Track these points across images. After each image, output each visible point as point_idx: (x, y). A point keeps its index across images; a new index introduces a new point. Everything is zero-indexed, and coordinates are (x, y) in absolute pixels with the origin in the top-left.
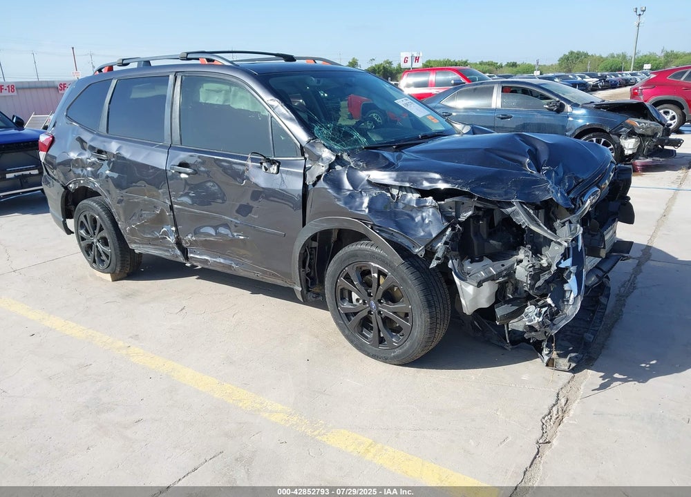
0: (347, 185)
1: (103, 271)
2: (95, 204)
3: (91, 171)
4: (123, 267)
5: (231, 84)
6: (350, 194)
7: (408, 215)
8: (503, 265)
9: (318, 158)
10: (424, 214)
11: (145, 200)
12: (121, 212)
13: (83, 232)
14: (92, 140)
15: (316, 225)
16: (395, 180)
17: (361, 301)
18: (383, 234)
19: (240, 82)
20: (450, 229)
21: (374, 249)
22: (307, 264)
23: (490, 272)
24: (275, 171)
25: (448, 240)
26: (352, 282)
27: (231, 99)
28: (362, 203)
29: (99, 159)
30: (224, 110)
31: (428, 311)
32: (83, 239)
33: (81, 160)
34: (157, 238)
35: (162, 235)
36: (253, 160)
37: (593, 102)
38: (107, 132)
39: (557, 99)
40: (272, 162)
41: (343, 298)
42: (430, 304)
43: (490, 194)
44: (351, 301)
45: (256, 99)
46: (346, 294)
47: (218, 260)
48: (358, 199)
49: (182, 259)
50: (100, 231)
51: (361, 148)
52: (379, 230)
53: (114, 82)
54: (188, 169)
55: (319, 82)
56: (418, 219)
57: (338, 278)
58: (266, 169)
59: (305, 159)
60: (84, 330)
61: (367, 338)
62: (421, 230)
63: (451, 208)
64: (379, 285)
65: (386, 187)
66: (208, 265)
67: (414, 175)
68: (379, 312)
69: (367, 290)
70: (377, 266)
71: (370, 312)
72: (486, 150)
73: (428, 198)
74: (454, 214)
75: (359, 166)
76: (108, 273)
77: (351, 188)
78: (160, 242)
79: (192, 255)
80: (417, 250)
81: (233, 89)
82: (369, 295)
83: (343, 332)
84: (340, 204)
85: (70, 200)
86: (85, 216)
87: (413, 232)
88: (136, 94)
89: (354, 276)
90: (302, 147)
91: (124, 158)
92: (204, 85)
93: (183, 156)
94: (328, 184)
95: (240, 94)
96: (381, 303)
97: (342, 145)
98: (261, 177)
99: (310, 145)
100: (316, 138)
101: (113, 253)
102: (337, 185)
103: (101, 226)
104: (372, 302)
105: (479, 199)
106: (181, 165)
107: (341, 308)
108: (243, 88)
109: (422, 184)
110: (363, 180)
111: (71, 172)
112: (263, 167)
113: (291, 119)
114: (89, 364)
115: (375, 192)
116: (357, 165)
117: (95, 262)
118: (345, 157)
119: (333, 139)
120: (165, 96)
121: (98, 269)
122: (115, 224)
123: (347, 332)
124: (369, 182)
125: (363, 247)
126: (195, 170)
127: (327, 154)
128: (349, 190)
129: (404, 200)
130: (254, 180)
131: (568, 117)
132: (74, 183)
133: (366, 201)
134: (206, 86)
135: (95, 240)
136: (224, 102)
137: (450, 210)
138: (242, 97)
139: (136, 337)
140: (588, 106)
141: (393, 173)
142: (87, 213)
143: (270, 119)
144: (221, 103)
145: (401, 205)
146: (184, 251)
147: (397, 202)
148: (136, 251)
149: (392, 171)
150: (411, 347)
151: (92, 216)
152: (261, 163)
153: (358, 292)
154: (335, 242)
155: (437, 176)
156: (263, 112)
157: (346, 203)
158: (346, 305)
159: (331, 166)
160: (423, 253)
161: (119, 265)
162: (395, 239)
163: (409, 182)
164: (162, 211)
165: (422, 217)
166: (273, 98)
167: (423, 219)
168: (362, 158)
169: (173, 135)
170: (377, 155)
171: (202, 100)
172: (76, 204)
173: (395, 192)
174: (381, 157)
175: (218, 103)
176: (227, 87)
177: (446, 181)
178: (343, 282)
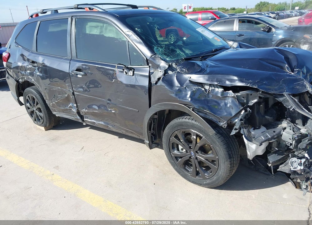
0: (176, 83)
1: (40, 125)
2: (33, 90)
3: (30, 72)
4: (50, 123)
5: (104, 22)
6: (179, 89)
7: (216, 102)
8: (274, 132)
9: (158, 67)
10: (226, 101)
11: (59, 89)
12: (47, 95)
13: (28, 105)
14: (29, 55)
15: (158, 107)
16: (207, 80)
17: (184, 150)
18: (200, 114)
19: (109, 21)
20: (243, 111)
21: (193, 122)
22: (152, 128)
23: (267, 136)
24: (132, 74)
25: (242, 118)
26: (179, 140)
27: (104, 32)
28: (187, 95)
29: (33, 66)
30: (100, 38)
31: (229, 160)
32: (29, 108)
33: (24, 66)
34: (67, 110)
35: (69, 108)
36: (118, 67)
37: (286, 26)
38: (37, 51)
39: (268, 25)
40: (130, 69)
41: (173, 148)
42: (230, 156)
43: (270, 89)
44: (178, 150)
45: (119, 31)
46: (176, 146)
47: (100, 123)
48: (183, 92)
49: (80, 121)
50: (37, 105)
51: (182, 59)
52: (198, 111)
53: (39, 23)
54: (81, 73)
55: (153, 20)
56: (222, 104)
57: (170, 137)
58: (126, 73)
59: (150, 67)
60: (29, 163)
61: (188, 171)
62: (224, 111)
63: (244, 98)
64: (196, 143)
65: (201, 85)
66: (95, 124)
67: (220, 77)
68: (196, 158)
69: (188, 145)
70: (196, 132)
71: (190, 157)
72: (260, 59)
73: (229, 91)
74: (245, 101)
75: (183, 71)
76: (43, 126)
77: (179, 86)
78: (69, 111)
79: (86, 119)
80: (222, 124)
81: (105, 25)
82: (190, 148)
83: (174, 167)
84: (173, 95)
85: (21, 88)
86: (29, 97)
87: (219, 113)
88: (51, 29)
89: (180, 137)
90: (147, 60)
91: (46, 66)
92: (88, 23)
93: (78, 65)
94: (164, 83)
95: (109, 28)
96: (198, 153)
97: (171, 57)
98: (124, 78)
99: (152, 58)
100: (155, 54)
101: (44, 116)
102: (170, 83)
103: (37, 102)
104: (192, 152)
105: (263, 92)
106: (77, 70)
107: (172, 153)
108: (111, 25)
109: (225, 83)
110: (186, 80)
111: (19, 73)
112: (124, 72)
113: (140, 43)
114: (30, 187)
115: (195, 88)
116: (182, 70)
117: (35, 120)
118: (174, 65)
119: (165, 54)
120: (67, 30)
121: (38, 124)
122: (44, 101)
123: (176, 167)
124: (191, 82)
125: (187, 120)
126: (85, 73)
127: (163, 64)
128: (178, 87)
129: (213, 93)
130: (119, 79)
131: (273, 34)
132: (22, 79)
133: (189, 93)
134: (90, 24)
135: (35, 109)
136: (100, 33)
137: (243, 99)
138: (110, 30)
139: (57, 167)
140: (284, 28)
141: (206, 76)
142: (29, 95)
143: (127, 43)
144: (98, 34)
145: (211, 96)
146: (82, 117)
147: (208, 94)
148: (57, 116)
149: (205, 74)
150: (217, 180)
151: (32, 97)
152: (123, 70)
153: (183, 145)
154: (167, 114)
155: (236, 78)
156: (123, 38)
157: (176, 95)
158: (176, 152)
159: (166, 72)
160: (226, 126)
161: (48, 123)
162: (208, 117)
163: (217, 81)
164: (68, 95)
165: (225, 103)
166: (129, 30)
167: (226, 104)
168: (184, 66)
169: (72, 52)
170: (194, 64)
171: (87, 32)
172: (24, 90)
173: (207, 87)
174: (196, 65)
175: (97, 34)
176: (102, 24)
177: (241, 81)
178: (173, 139)
